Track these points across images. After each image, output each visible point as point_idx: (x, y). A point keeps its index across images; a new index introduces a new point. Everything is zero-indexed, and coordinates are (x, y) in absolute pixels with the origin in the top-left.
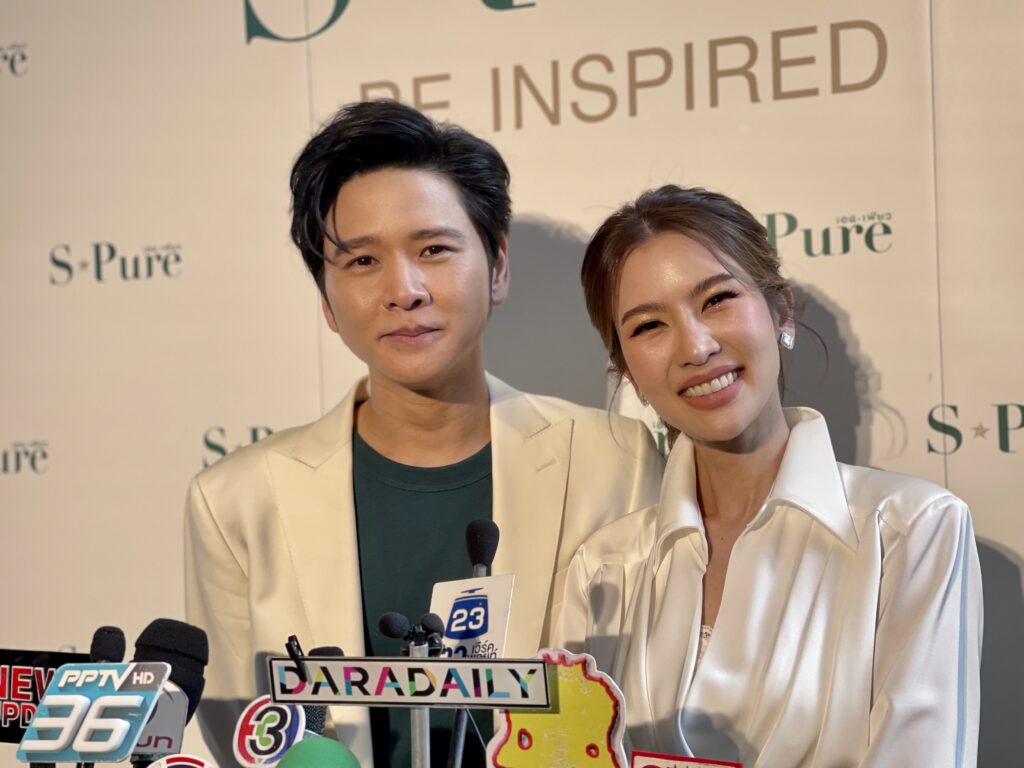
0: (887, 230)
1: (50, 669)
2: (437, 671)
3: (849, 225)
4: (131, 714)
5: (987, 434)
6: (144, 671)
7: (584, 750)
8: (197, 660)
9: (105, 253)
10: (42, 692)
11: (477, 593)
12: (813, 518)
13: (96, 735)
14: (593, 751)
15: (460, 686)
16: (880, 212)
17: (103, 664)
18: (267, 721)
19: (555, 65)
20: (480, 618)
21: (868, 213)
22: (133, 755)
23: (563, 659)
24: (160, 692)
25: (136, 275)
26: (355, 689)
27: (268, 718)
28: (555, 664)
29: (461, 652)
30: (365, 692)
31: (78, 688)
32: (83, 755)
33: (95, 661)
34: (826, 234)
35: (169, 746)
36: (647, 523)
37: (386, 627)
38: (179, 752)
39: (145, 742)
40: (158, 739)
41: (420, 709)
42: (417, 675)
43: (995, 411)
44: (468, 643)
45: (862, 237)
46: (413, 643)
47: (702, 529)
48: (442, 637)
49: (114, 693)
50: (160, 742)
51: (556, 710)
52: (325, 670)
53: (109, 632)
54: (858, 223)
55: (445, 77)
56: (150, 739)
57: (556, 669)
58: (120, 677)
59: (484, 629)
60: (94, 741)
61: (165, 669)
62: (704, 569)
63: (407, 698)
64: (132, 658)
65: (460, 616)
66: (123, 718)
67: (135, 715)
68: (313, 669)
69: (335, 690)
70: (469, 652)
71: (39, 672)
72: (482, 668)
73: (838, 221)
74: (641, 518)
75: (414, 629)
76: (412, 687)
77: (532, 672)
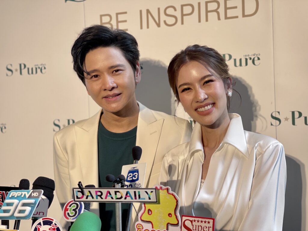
0: (259, 59)
1: (7, 192)
2: (123, 192)
3: (247, 57)
4: (31, 205)
5: (288, 120)
6: (35, 192)
7: (168, 215)
8: (52, 189)
9: (23, 66)
10: (5, 199)
11: (135, 168)
12: (236, 148)
13: (21, 212)
14: (170, 215)
15: (130, 196)
16: (257, 53)
17: (23, 190)
18: (72, 207)
19: (159, 9)
20: (136, 176)
21: (253, 54)
22: (32, 217)
23: (161, 188)
24: (40, 199)
25: (32, 73)
26: (99, 197)
27: (73, 206)
28: (159, 190)
29: (131, 186)
30: (102, 198)
31: (15, 198)
32: (17, 217)
33: (20, 189)
34: (241, 60)
35: (43, 215)
36: (186, 147)
37: (108, 179)
38: (46, 216)
39: (36, 214)
40: (40, 212)
41: (118, 203)
42: (117, 193)
43: (291, 113)
44: (133, 183)
45: (251, 61)
46: (116, 183)
47: (203, 150)
48: (125, 181)
49: (26, 199)
50: (40, 213)
51: (159, 203)
52: (90, 192)
53: (25, 181)
54: (250, 57)
55: (126, 13)
56: (37, 212)
57: (159, 191)
58: (28, 194)
59: (137, 179)
60: (21, 213)
61: (42, 191)
62: (203, 162)
63: (115, 200)
64: (32, 189)
65: (130, 175)
66: (29, 206)
67: (33, 205)
68: (86, 191)
69: (93, 198)
70: (133, 186)
71: (4, 193)
72: (137, 191)
73: (244, 56)
74: (184, 146)
75: (116, 179)
76: (116, 197)
77: (152, 192)
